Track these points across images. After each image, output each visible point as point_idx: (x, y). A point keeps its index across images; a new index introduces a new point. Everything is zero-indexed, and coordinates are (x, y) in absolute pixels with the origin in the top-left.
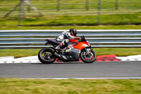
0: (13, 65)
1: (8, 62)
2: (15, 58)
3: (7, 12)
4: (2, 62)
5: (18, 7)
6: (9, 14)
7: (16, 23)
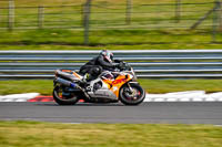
0: (204, 104)
1: (196, 100)
2: (207, 93)
3: (195, 21)
4: (187, 100)
5: (213, 14)
6: (197, 24)
7: (208, 38)
